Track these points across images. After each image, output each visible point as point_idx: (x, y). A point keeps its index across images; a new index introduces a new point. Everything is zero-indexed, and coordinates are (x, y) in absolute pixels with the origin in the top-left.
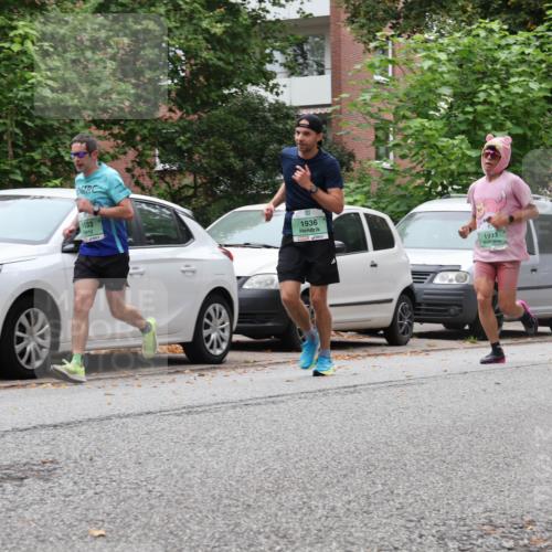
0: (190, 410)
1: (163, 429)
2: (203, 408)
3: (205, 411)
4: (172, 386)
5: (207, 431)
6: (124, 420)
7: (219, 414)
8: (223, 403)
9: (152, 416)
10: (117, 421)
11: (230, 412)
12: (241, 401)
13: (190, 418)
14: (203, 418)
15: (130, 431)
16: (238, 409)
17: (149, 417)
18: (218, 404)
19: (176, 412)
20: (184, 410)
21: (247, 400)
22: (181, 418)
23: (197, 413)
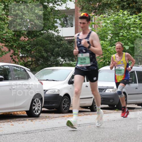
0: (27, 132)
1: (18, 139)
2: (31, 132)
4: (23, 125)
5: (32, 139)
6: (6, 136)
7: (37, 134)
8: (38, 130)
9: (15, 134)
10: (4, 136)
11: (40, 133)
12: (43, 129)
13: (27, 135)
14: (31, 135)
15: (8, 139)
16: (42, 132)
17: (14, 134)
18: (36, 130)
19: (23, 133)
20: (25, 132)
21: (45, 129)
22: (24, 135)
23: (29, 133)
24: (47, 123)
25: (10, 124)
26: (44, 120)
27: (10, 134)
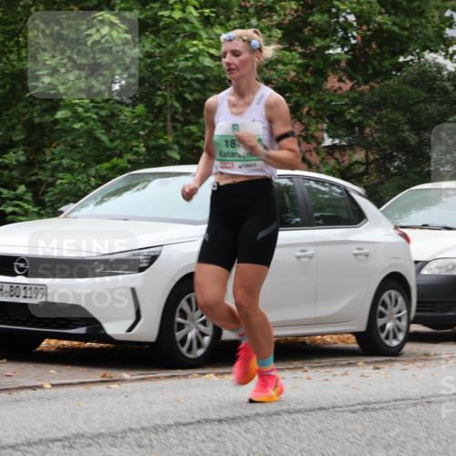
0: (366, 407)
1: (337, 427)
2: (380, 405)
3: (383, 408)
4: (346, 380)
5: (386, 431)
6: (295, 416)
7: (398, 412)
8: (402, 400)
9: (324, 412)
10: (287, 417)
11: (411, 410)
12: (423, 398)
13: (366, 415)
14: (381, 416)
15: (302, 428)
16: (419, 406)
17: (320, 413)
18: (396, 400)
19: (351, 408)
20: (359, 407)
21: (429, 397)
22: (356, 416)
23: (375, 410)
24: (433, 375)
25: (301, 378)
26: (420, 364)
27: (306, 411)
